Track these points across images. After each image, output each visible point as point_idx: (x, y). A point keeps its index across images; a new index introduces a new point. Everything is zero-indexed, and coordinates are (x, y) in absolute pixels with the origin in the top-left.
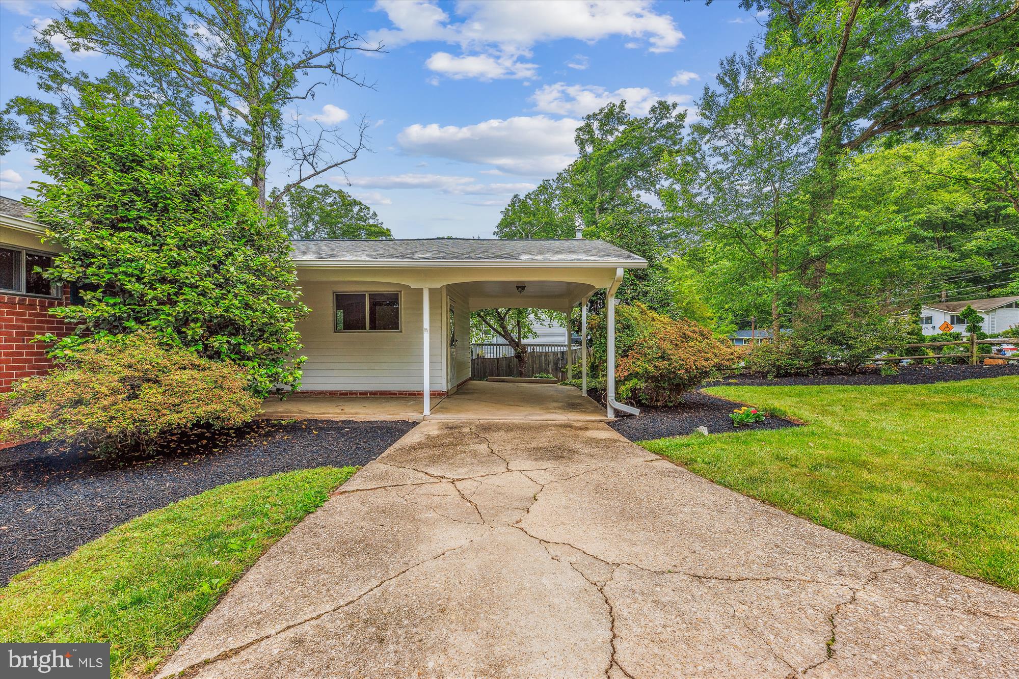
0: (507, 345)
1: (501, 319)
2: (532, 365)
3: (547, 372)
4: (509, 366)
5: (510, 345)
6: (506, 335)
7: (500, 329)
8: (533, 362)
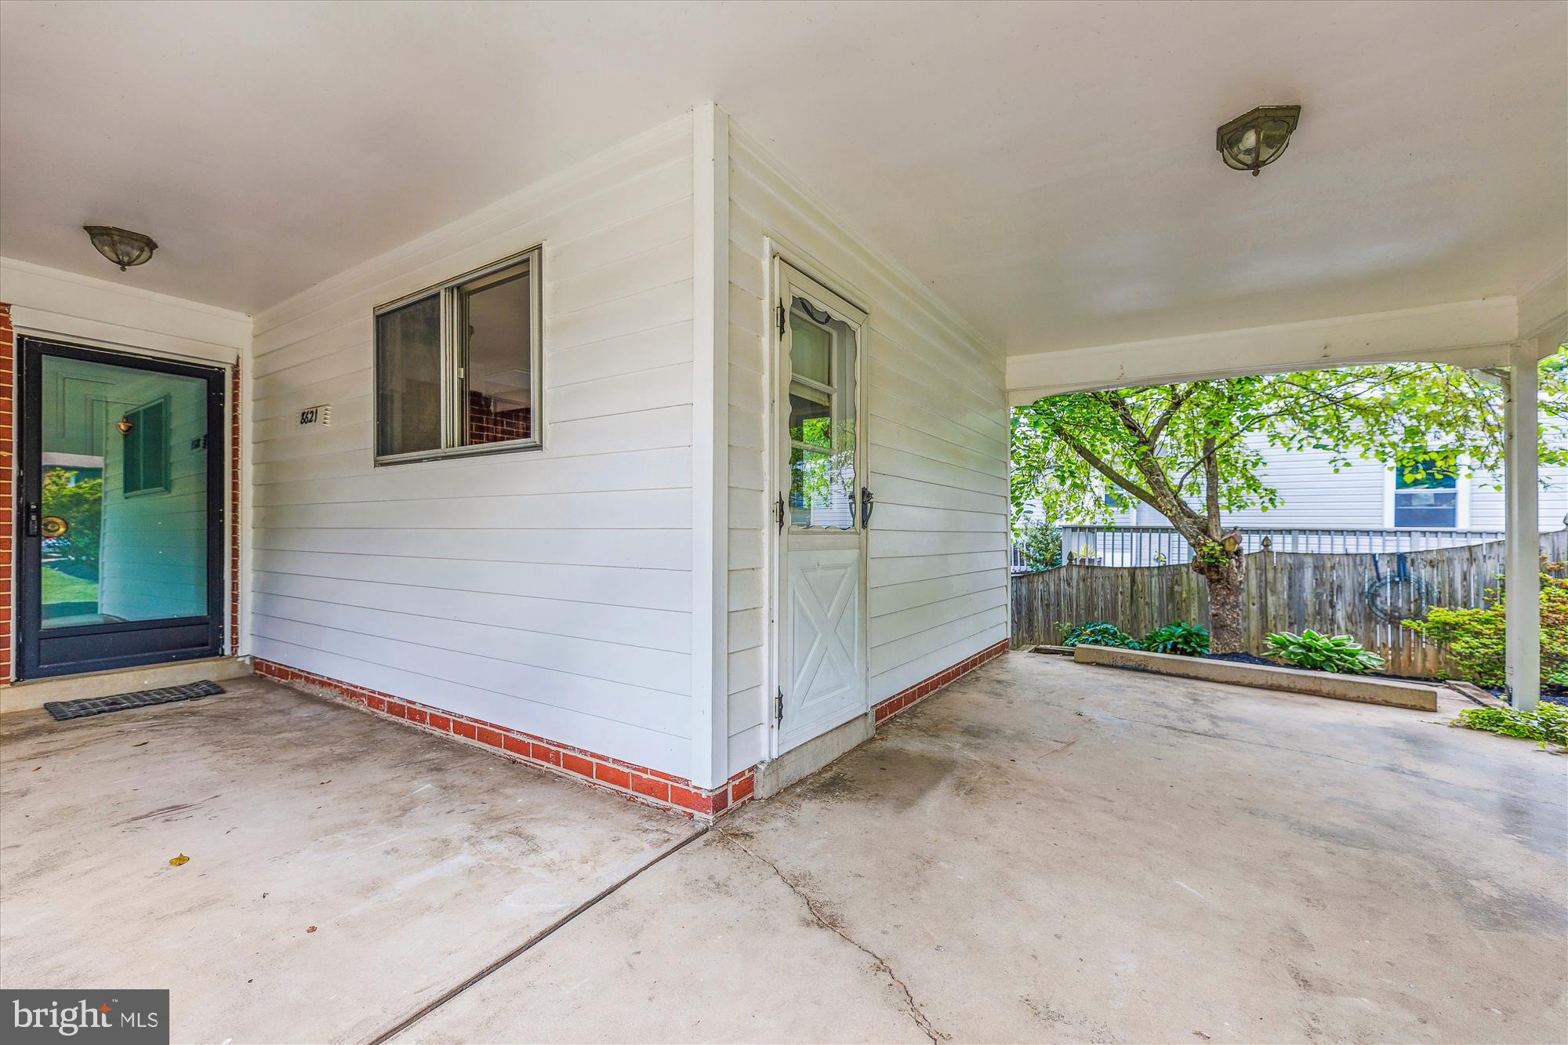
0: (1165, 530)
1: (1144, 442)
2: (1263, 597)
3: (1329, 624)
4: (1172, 593)
5: (1178, 529)
6: (1157, 493)
7: (1134, 476)
8: (1265, 586)
